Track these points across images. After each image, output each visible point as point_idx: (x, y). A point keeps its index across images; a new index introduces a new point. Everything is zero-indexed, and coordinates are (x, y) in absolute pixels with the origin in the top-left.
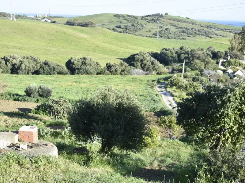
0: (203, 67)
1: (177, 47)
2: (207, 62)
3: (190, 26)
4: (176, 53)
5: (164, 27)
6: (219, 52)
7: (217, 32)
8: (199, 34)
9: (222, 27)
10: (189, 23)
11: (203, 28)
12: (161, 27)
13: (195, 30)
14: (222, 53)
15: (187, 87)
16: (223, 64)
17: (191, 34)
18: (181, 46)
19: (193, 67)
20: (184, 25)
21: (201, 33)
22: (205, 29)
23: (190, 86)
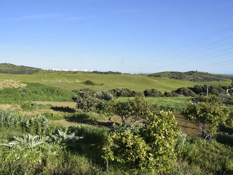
0: (218, 93)
1: (203, 85)
2: (220, 90)
3: (209, 77)
4: (202, 88)
5: (195, 77)
6: (225, 86)
7: (223, 79)
8: (213, 80)
9: (225, 76)
10: (208, 75)
11: (215, 77)
12: (194, 77)
13: (211, 78)
14: (227, 87)
15: (211, 100)
16: (229, 91)
17: (209, 80)
18: (204, 85)
19: (213, 92)
20: (206, 76)
21: (214, 79)
22: (216, 77)
23: (213, 100)
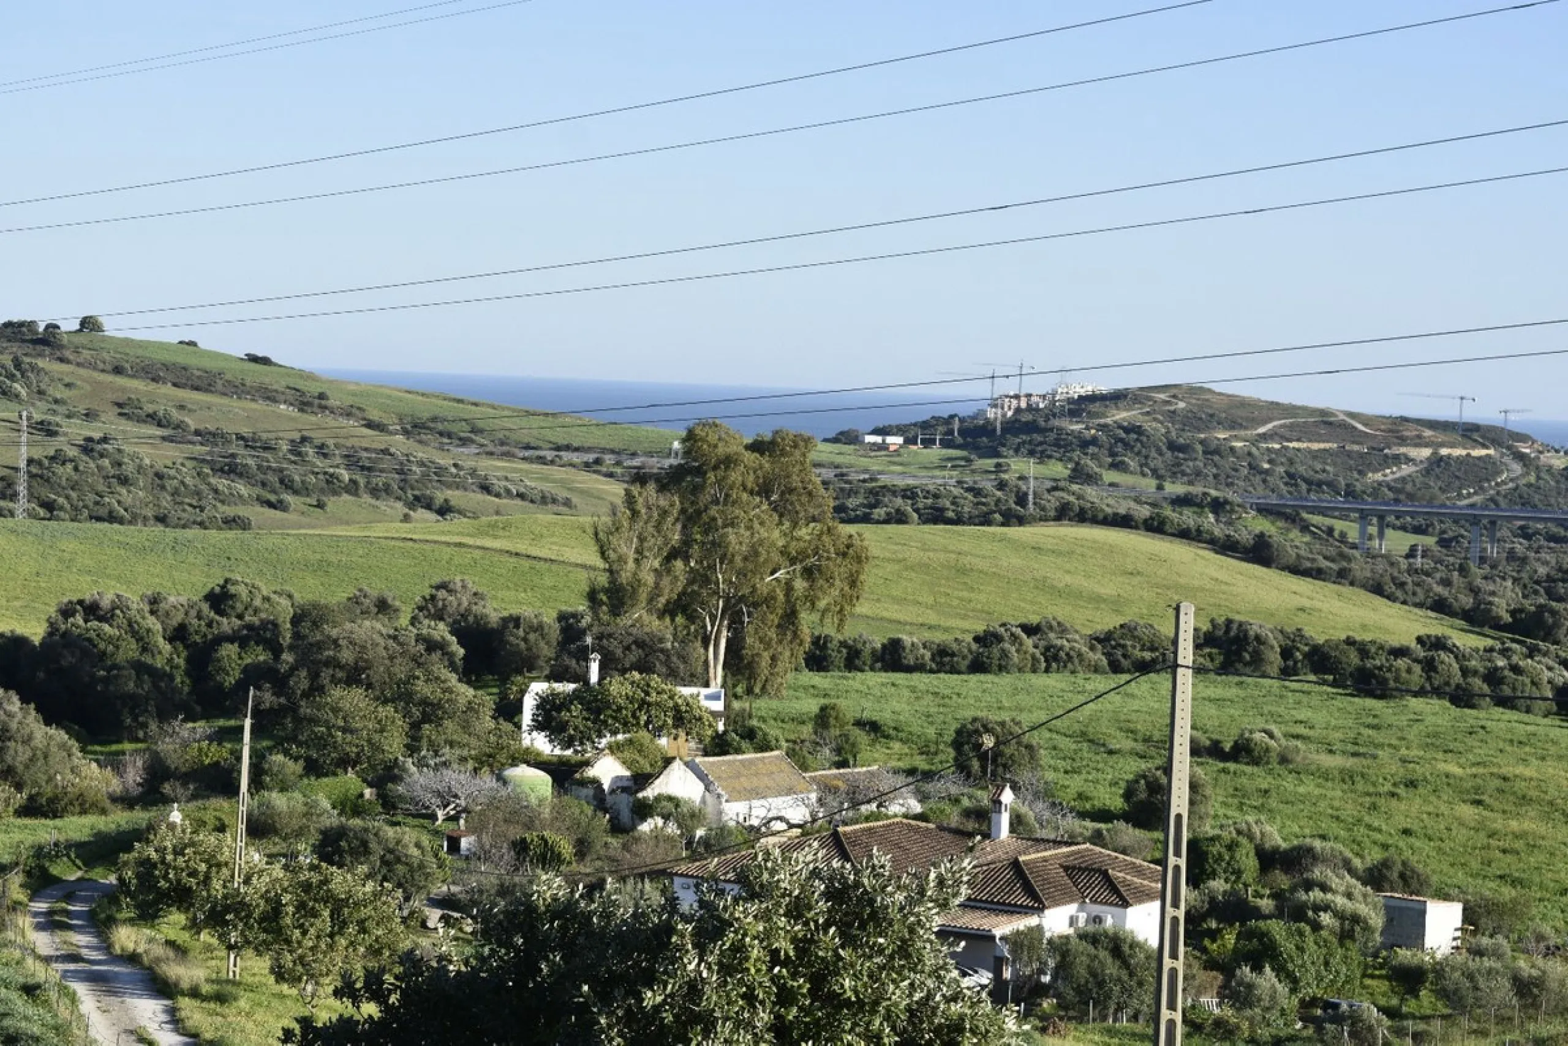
0: (394, 744)
1: (184, 588)
2: (425, 702)
4: (178, 635)
5: (76, 430)
6: (516, 621)
7: (494, 468)
8: (352, 488)
9: (529, 430)
10: (270, 396)
11: (379, 440)
12: (46, 429)
13: (322, 451)
14: (539, 628)
16: (549, 708)
17: (287, 484)
18: (214, 582)
20: (233, 415)
22: (399, 443)
23: (301, 906)
